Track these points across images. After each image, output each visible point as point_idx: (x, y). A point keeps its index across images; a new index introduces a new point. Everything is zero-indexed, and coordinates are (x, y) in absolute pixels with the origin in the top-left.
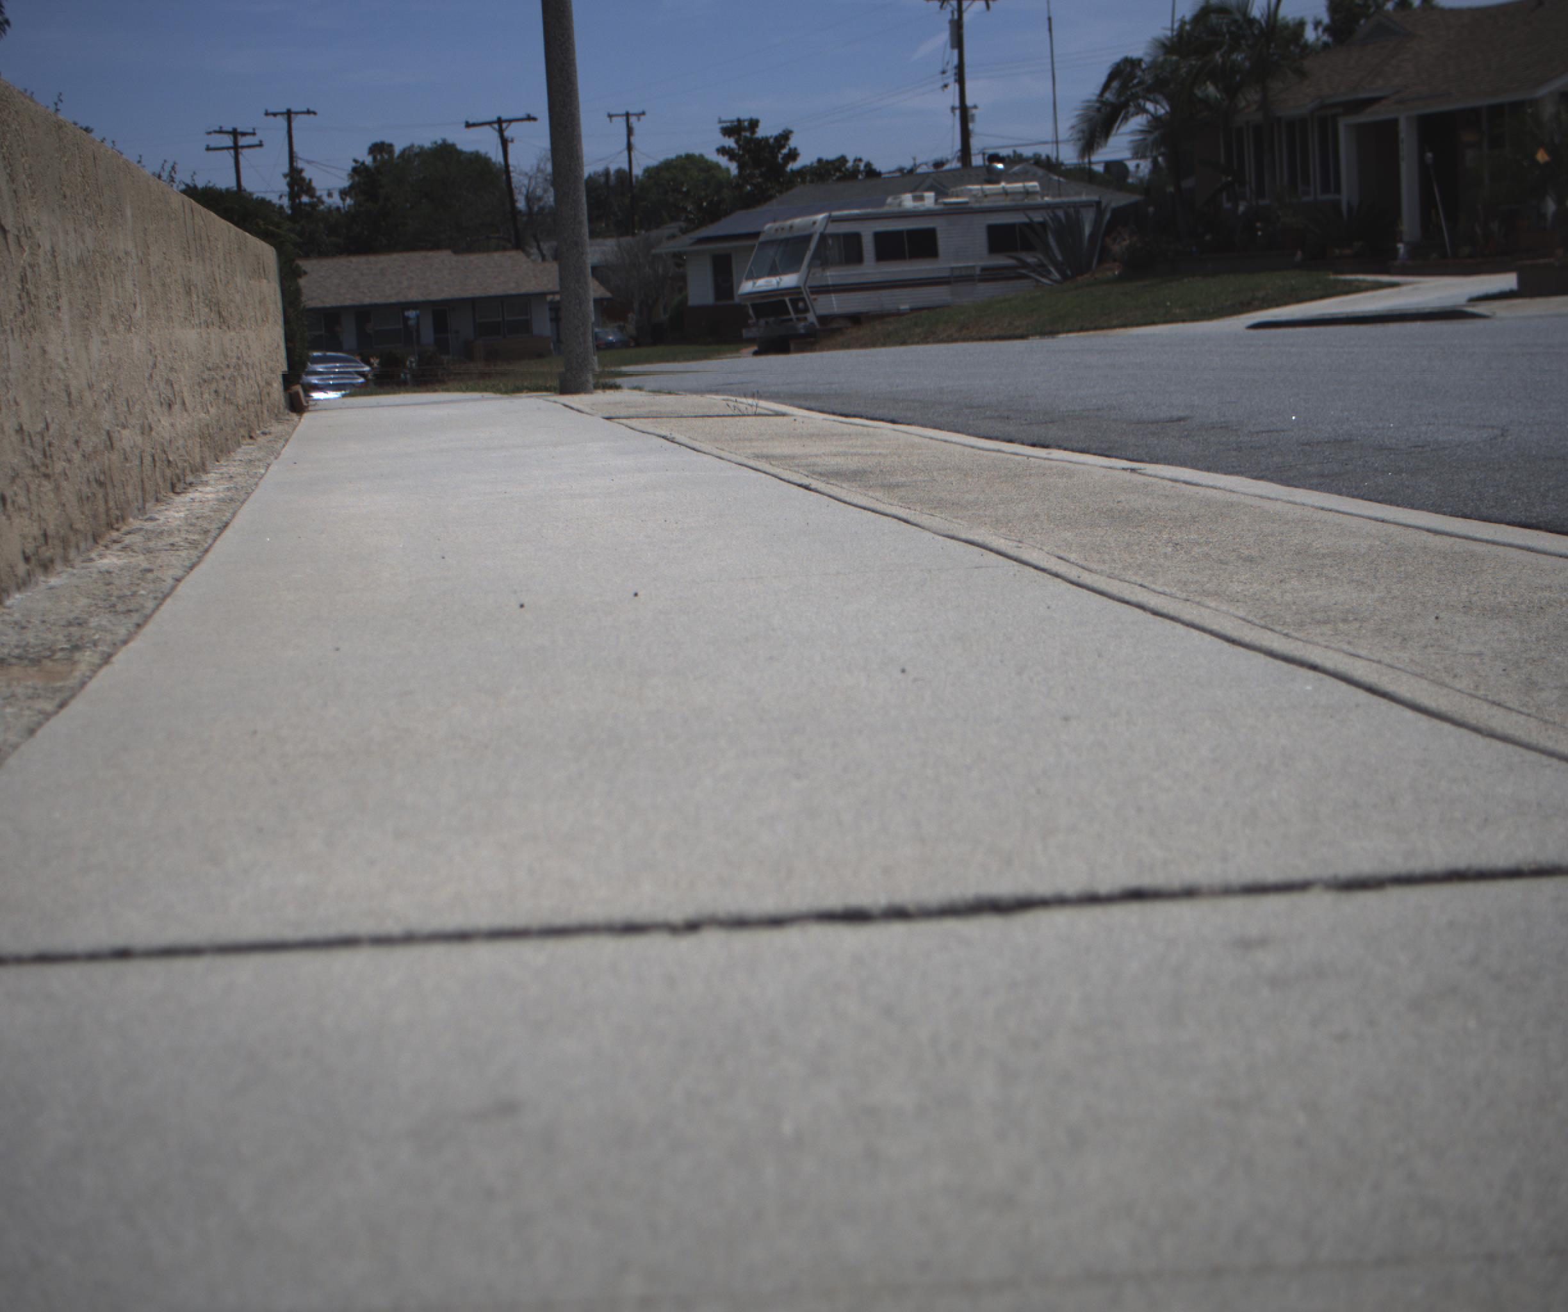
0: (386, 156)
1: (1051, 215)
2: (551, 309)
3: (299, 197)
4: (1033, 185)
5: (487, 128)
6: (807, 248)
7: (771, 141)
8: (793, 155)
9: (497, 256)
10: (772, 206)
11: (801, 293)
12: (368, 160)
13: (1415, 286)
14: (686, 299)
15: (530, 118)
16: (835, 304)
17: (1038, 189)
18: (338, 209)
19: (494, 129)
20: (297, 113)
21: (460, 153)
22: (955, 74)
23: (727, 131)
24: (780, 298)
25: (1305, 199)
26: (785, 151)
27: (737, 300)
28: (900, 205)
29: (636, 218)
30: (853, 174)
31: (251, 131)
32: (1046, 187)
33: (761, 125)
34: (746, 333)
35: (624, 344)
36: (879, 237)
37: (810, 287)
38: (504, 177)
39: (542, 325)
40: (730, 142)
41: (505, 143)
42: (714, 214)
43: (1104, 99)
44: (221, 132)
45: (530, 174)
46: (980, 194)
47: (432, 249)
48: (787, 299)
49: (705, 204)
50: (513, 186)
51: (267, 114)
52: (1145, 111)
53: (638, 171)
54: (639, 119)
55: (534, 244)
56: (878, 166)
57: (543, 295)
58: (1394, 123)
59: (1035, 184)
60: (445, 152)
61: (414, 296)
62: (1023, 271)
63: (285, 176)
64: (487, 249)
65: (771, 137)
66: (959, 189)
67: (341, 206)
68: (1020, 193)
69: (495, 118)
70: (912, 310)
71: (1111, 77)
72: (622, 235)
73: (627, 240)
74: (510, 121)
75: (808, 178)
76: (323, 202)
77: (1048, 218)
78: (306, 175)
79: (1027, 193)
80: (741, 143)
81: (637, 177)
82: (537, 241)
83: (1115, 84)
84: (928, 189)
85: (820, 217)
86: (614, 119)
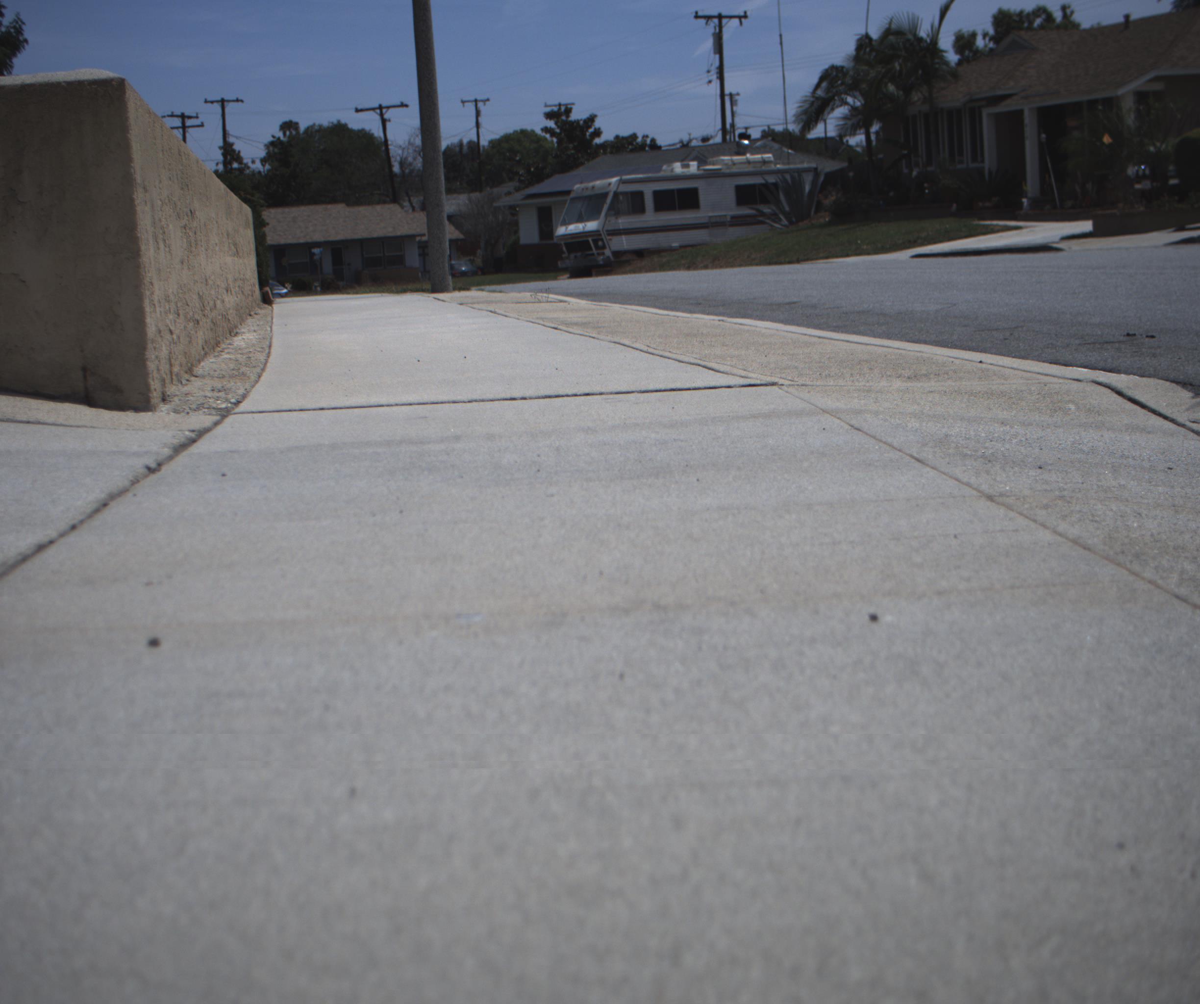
0: (294, 132)
1: (781, 177)
2: (419, 247)
3: (231, 163)
4: (768, 156)
5: (371, 112)
6: (604, 202)
7: (581, 122)
8: (598, 133)
9: (378, 208)
10: (581, 171)
11: (600, 235)
12: (280, 135)
13: (1032, 229)
14: (518, 239)
15: (403, 105)
16: (624, 243)
17: (772, 159)
18: (260, 172)
19: (377, 113)
20: (229, 101)
21: (351, 131)
22: (717, 73)
23: (549, 116)
24: (585, 239)
25: (959, 166)
26: (591, 130)
27: (555, 240)
28: (672, 170)
29: (483, 178)
30: (642, 147)
31: (194, 115)
32: (778, 158)
33: (574, 111)
34: (560, 264)
35: (474, 273)
36: (657, 194)
37: (607, 231)
38: (383, 148)
39: (413, 258)
40: (551, 124)
41: (384, 122)
42: (539, 177)
43: (816, 95)
44: (172, 116)
45: (403, 146)
46: (730, 163)
47: (330, 203)
48: (590, 239)
49: (532, 169)
50: (391, 155)
51: (206, 102)
52: (846, 103)
53: (484, 142)
54: (485, 104)
55: (407, 198)
56: (659, 142)
57: (412, 237)
58: (1021, 112)
59: (770, 155)
60: (339, 129)
61: (318, 237)
62: (761, 219)
63: (220, 148)
64: (370, 203)
65: (581, 120)
66: (715, 159)
67: (262, 170)
68: (759, 162)
69: (377, 105)
70: (681, 247)
71: (822, 79)
72: (472, 191)
73: (475, 195)
74: (388, 107)
75: (609, 150)
76: (249, 168)
77: (778, 180)
78: (236, 147)
79: (764, 162)
80: (559, 124)
81: (484, 147)
82: (409, 197)
83: (824, 85)
84: (693, 160)
85: (614, 180)
86: (466, 104)
